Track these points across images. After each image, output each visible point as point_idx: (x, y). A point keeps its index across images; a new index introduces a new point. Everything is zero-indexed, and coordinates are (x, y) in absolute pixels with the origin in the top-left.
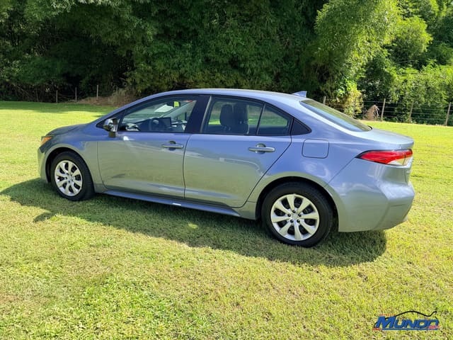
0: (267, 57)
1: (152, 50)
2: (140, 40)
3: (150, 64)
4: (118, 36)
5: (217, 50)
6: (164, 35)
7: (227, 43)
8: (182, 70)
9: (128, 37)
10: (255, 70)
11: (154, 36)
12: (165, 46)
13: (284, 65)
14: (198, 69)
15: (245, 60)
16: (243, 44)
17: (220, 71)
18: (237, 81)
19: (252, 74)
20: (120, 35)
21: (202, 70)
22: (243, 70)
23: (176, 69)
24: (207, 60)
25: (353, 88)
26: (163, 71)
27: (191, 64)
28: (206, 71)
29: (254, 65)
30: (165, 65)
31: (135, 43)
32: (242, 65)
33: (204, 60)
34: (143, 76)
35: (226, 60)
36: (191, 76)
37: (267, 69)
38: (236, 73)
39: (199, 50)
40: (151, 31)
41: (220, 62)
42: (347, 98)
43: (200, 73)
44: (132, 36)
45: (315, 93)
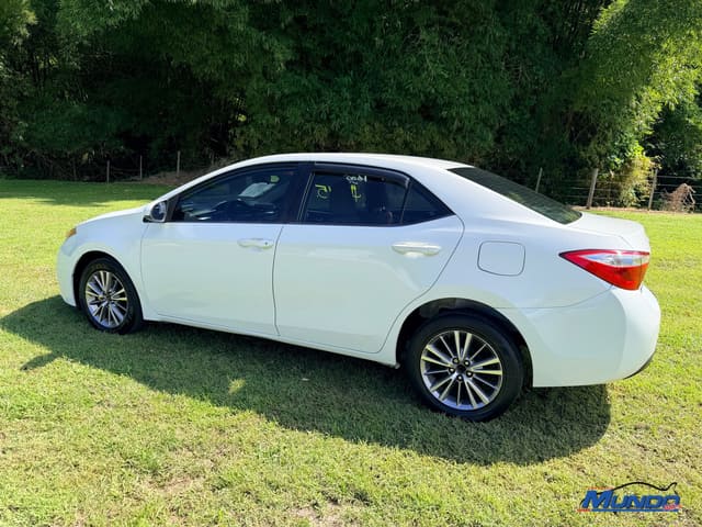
0: (486, 99)
1: (279, 88)
2: (261, 70)
3: (273, 113)
4: (220, 62)
5: (400, 87)
6: (302, 61)
7: (419, 75)
8: (335, 124)
9: (241, 65)
10: (467, 123)
11: (288, 64)
12: (304, 81)
13: (511, 113)
14: (363, 121)
15: (449, 105)
16: (447, 76)
17: (402, 123)
18: (431, 143)
19: (459, 130)
20: (225, 62)
21: (369, 124)
22: (443, 122)
23: (322, 121)
24: (380, 106)
25: (637, 152)
26: (300, 127)
27: (350, 113)
28: (377, 125)
29: (465, 113)
30: (303, 115)
31: (250, 75)
32: (444, 113)
33: (374, 105)
34: (264, 134)
35: (415, 105)
36: (352, 135)
37: (485, 121)
38: (432, 127)
39: (364, 87)
40: (282, 53)
41: (405, 108)
42: (628, 171)
43: (367, 129)
44: (246, 65)
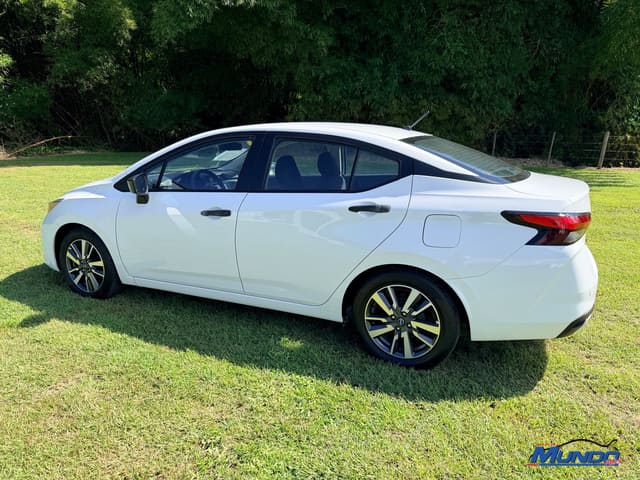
0: (504, 72)
1: (323, 71)
2: (307, 56)
3: (318, 92)
4: (274, 52)
5: (424, 65)
6: (342, 46)
7: (441, 54)
8: (367, 99)
9: (290, 53)
10: (485, 92)
11: (330, 48)
12: (344, 64)
13: (530, 82)
14: (392, 96)
15: (469, 78)
16: (466, 53)
17: (426, 96)
18: (453, 111)
19: (478, 100)
20: (278, 51)
21: (397, 98)
22: (464, 93)
23: (357, 97)
24: (406, 82)
26: (338, 103)
27: (381, 89)
28: (404, 98)
29: (483, 84)
30: (341, 93)
31: (298, 62)
32: (464, 85)
33: (401, 80)
34: (308, 109)
35: (437, 79)
36: (382, 108)
37: (503, 91)
38: (453, 98)
39: (393, 67)
40: (324, 40)
41: (428, 82)
43: (395, 102)
44: (295, 52)
45: (585, 126)
